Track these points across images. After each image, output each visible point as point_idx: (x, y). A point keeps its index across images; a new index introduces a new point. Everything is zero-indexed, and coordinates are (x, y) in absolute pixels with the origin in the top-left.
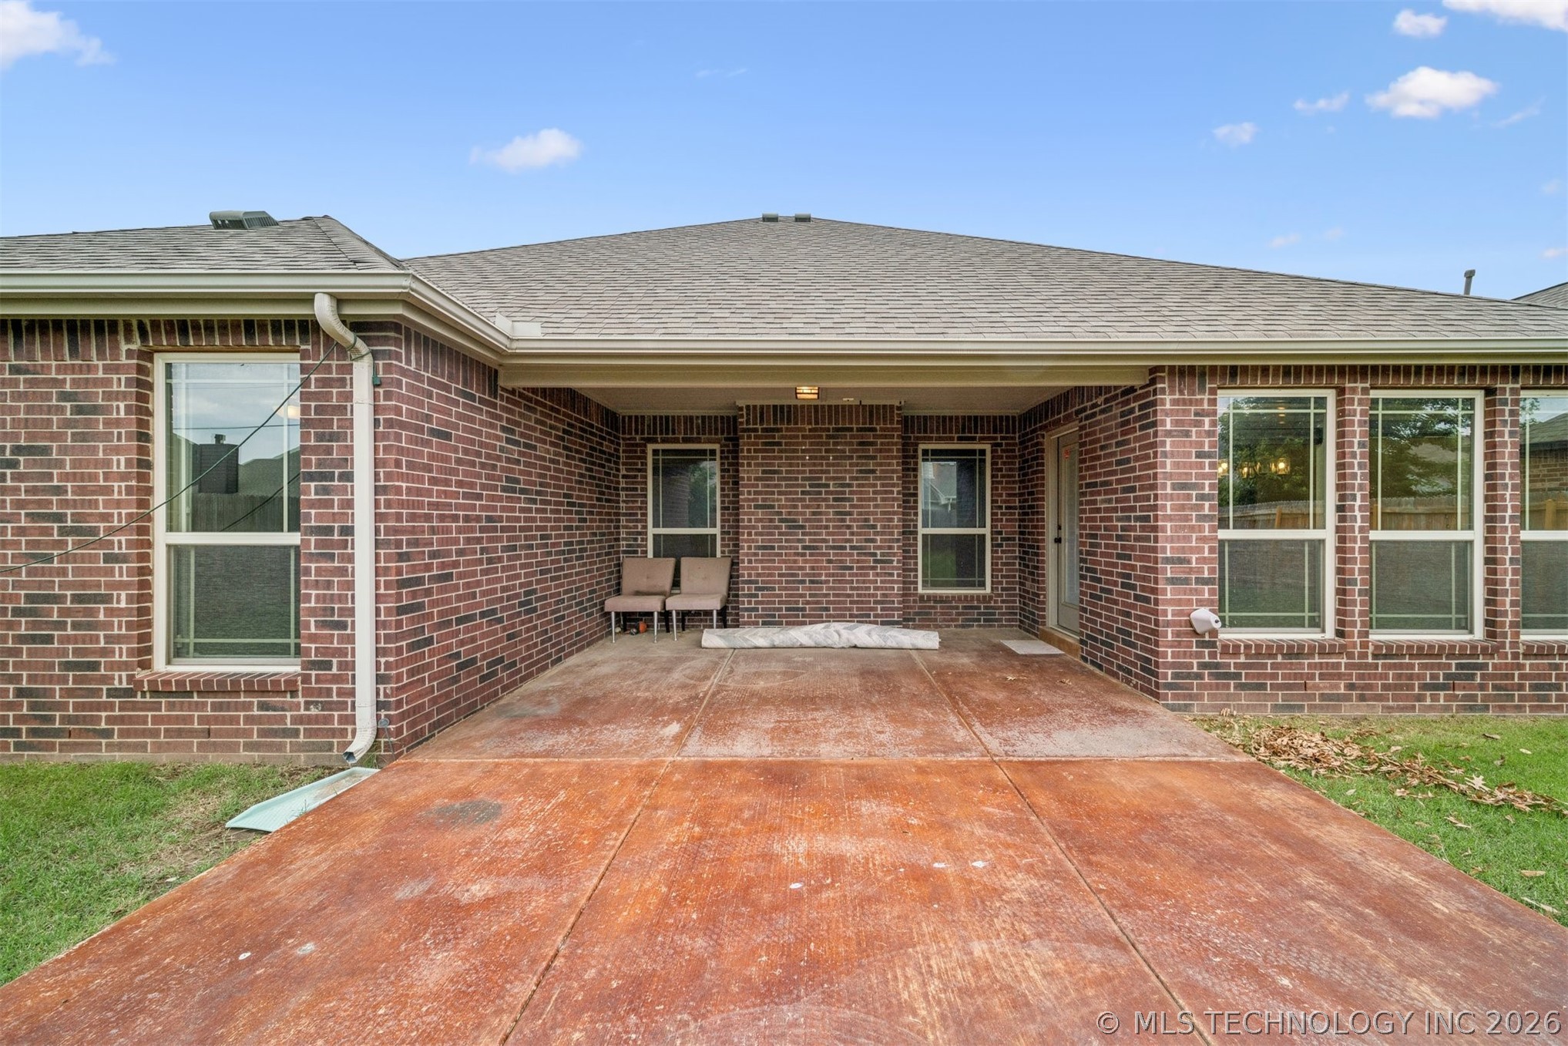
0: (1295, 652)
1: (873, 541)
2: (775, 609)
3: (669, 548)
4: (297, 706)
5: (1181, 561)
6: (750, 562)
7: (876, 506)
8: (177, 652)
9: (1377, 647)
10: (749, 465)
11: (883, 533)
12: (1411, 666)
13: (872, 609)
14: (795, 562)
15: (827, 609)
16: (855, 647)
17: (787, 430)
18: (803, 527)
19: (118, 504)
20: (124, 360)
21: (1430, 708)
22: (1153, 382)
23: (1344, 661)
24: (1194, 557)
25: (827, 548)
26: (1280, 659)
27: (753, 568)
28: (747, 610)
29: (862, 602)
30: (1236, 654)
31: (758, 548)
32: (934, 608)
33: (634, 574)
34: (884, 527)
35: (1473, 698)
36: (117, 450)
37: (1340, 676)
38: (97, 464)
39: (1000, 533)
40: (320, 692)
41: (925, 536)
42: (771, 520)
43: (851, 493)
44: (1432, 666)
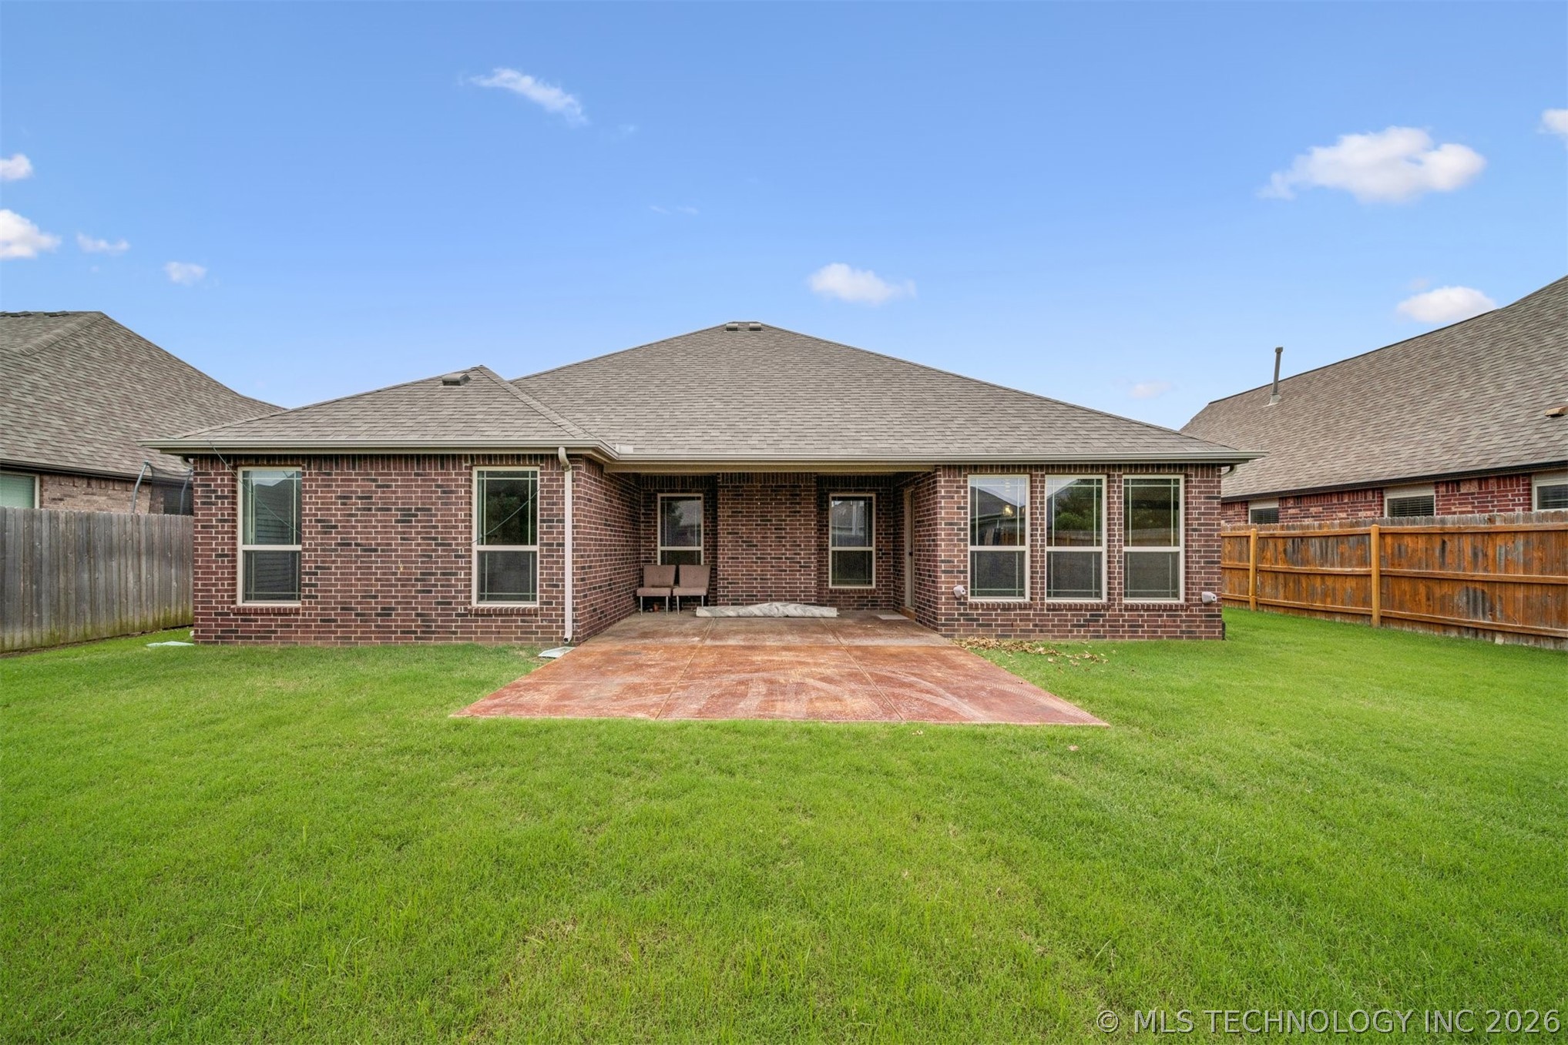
0: (1007, 608)
1: (799, 554)
2: (739, 596)
3: (671, 559)
4: (538, 621)
5: (949, 562)
6: (724, 567)
7: (801, 533)
8: (481, 598)
9: (1048, 605)
10: (724, 508)
11: (805, 550)
12: (1067, 615)
13: (798, 596)
14: (751, 567)
15: (771, 596)
16: (787, 616)
17: (747, 487)
18: (756, 546)
19: (461, 533)
20: (464, 471)
21: (1076, 637)
22: (936, 471)
23: (1032, 612)
24: (956, 560)
25: (771, 558)
26: (999, 611)
27: (726, 571)
28: (721, 596)
29: (793, 592)
30: (977, 608)
31: (729, 558)
32: (839, 597)
33: (651, 574)
34: (805, 546)
35: (1099, 631)
36: (461, 510)
37: (1030, 620)
38: (452, 515)
39: (881, 550)
40: (547, 615)
41: (833, 552)
42: (737, 542)
43: (786, 525)
44: (1077, 615)
